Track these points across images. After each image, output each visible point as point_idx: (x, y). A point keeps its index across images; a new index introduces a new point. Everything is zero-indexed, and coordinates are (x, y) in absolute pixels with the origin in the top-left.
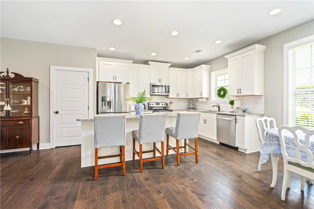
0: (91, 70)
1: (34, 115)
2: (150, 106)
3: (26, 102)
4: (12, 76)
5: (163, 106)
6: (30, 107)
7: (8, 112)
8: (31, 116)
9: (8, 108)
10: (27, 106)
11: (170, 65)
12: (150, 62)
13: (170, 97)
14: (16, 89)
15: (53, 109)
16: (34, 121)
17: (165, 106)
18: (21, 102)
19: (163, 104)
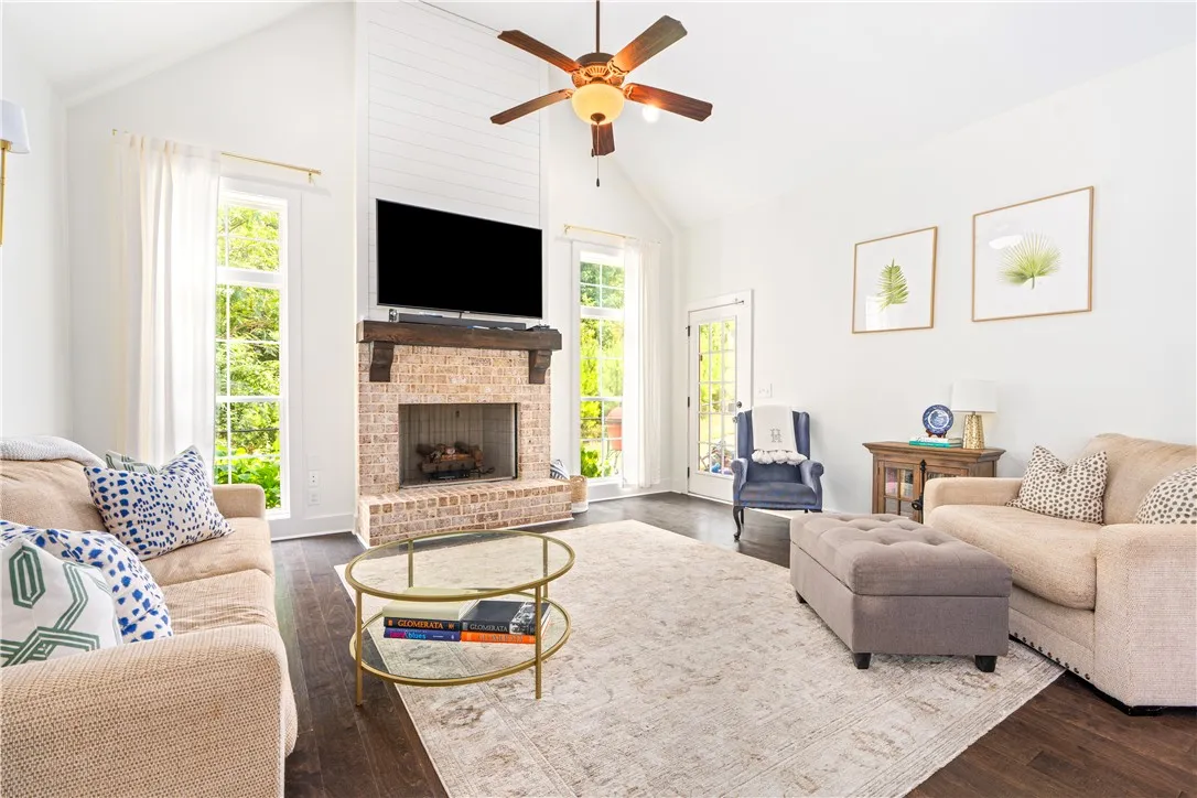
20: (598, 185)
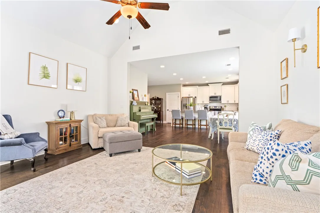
0: (179, 93)
1: (161, 110)
2: (211, 108)
3: (160, 106)
4: (156, 98)
5: (219, 108)
6: (160, 108)
7: (155, 109)
8: (161, 111)
9: (155, 108)
10: (160, 107)
11: (222, 84)
12: (209, 84)
13: (222, 103)
14: (157, 102)
15: (167, 109)
16: (161, 112)
17: (220, 108)
18: (158, 106)
19: (219, 107)
20: (130, 39)
